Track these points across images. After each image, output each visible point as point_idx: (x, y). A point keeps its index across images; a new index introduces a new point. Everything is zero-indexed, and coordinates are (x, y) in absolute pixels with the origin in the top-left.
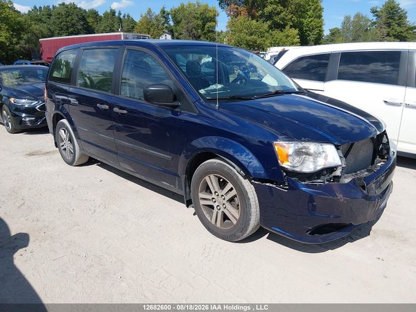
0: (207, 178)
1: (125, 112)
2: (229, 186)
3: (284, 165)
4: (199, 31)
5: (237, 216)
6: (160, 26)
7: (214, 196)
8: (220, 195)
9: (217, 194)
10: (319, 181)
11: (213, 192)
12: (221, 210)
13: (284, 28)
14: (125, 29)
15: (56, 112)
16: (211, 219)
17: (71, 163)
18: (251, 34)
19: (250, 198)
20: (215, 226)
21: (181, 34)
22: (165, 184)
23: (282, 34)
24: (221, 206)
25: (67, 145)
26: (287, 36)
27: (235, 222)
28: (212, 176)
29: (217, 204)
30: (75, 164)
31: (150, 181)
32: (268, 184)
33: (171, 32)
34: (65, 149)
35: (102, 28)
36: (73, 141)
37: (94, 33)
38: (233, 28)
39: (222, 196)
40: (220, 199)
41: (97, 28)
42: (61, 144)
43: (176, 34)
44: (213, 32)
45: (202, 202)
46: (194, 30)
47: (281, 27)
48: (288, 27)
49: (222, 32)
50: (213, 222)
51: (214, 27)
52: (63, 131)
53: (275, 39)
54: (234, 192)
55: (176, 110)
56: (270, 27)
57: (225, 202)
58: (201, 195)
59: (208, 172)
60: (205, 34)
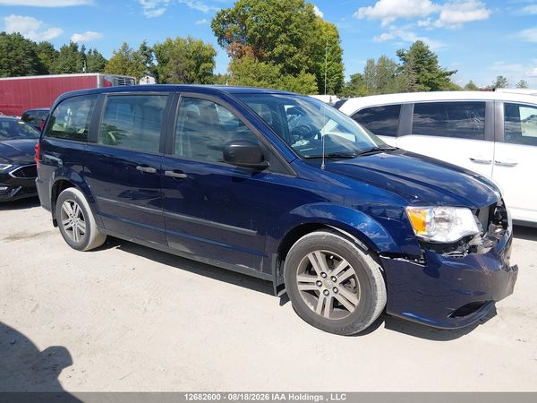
0: (310, 256)
1: (184, 176)
2: (344, 263)
3: (418, 235)
4: (192, 73)
5: (356, 302)
6: (141, 66)
7: (319, 278)
8: (329, 275)
9: (324, 275)
10: (455, 252)
11: (318, 272)
12: (330, 296)
13: (299, 73)
14: (91, 68)
15: (58, 179)
16: (315, 309)
17: (80, 248)
18: (260, 80)
19: (375, 277)
20: (321, 317)
21: (168, 77)
22: (242, 268)
23: (296, 80)
24: (331, 290)
25: (76, 223)
26: (303, 83)
27: (352, 309)
28: (318, 253)
29: (324, 288)
30: (87, 248)
31: (218, 265)
32: (399, 259)
33: (155, 74)
34: (71, 229)
35: (59, 67)
36: (87, 217)
37: (48, 74)
38: (237, 72)
39: (332, 277)
40: (329, 282)
41: (51, 67)
42: (64, 222)
43: (162, 77)
44: (211, 75)
45: (301, 287)
46: (186, 72)
47: (295, 71)
48: (303, 72)
49: (220, 76)
50: (318, 311)
51: (211, 69)
52: (68, 205)
53: (288, 86)
54: (351, 272)
55: (264, 171)
56: (282, 72)
57: (336, 285)
58: (300, 278)
59: (311, 248)
60: (200, 77)
